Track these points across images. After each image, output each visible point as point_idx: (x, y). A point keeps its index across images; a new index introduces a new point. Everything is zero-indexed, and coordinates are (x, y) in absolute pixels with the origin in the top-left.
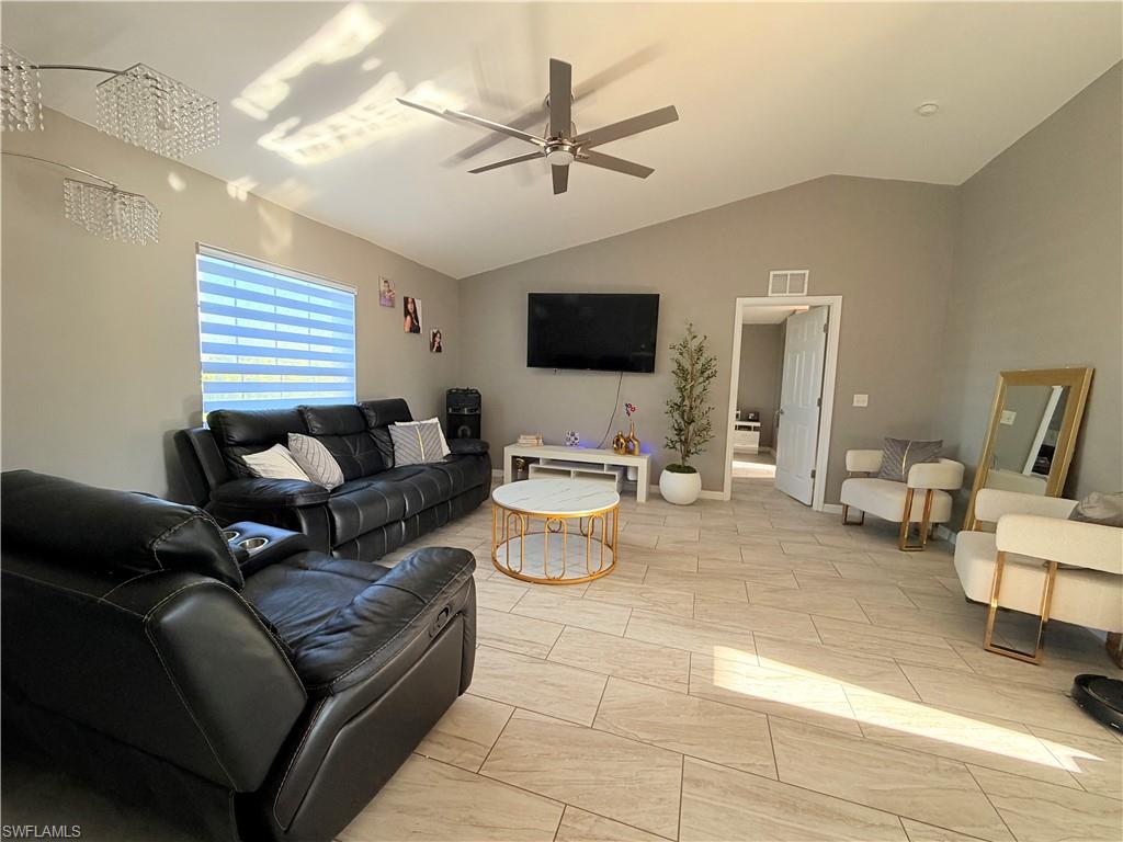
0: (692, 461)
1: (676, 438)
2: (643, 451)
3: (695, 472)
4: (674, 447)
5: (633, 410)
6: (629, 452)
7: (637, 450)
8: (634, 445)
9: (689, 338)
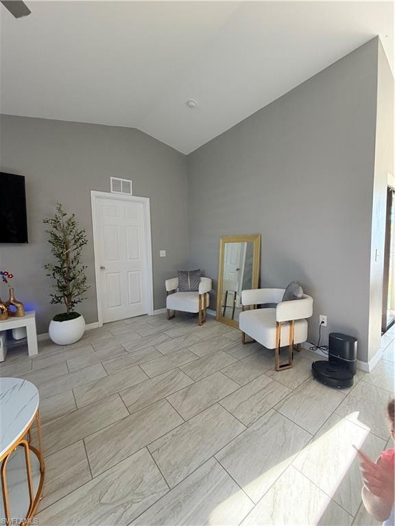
0: (76, 309)
1: (61, 294)
2: (27, 310)
3: (79, 315)
4: (59, 301)
5: (11, 276)
6: (12, 314)
7: (21, 311)
8: (17, 307)
9: (58, 215)
